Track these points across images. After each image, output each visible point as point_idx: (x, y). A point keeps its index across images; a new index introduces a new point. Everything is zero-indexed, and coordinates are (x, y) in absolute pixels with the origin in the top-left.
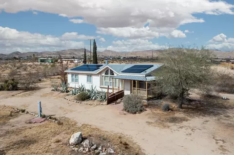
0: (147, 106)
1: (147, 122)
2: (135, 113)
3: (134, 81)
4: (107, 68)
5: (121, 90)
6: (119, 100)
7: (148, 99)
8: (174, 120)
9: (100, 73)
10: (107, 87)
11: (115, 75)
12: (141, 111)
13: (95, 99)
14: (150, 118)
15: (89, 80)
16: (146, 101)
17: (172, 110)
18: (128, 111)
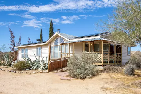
0: (102, 71)
1: (102, 88)
2: (84, 78)
4: (57, 36)
12: (94, 75)
14: (106, 83)
15: (38, 54)
18: (75, 77)
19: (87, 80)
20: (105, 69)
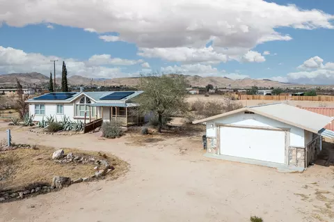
0: (126, 132)
1: (125, 143)
2: (115, 138)
3: (114, 108)
4: (83, 95)
5: (99, 118)
6: (97, 129)
7: (128, 126)
8: (151, 141)
9: (74, 101)
10: (84, 117)
11: (92, 103)
12: (120, 136)
13: (70, 130)
14: (128, 141)
15: (59, 111)
16: (126, 128)
17: (151, 134)
18: (108, 137)
19: (116, 139)
20: (128, 130)
